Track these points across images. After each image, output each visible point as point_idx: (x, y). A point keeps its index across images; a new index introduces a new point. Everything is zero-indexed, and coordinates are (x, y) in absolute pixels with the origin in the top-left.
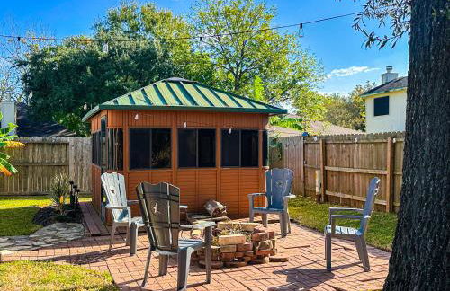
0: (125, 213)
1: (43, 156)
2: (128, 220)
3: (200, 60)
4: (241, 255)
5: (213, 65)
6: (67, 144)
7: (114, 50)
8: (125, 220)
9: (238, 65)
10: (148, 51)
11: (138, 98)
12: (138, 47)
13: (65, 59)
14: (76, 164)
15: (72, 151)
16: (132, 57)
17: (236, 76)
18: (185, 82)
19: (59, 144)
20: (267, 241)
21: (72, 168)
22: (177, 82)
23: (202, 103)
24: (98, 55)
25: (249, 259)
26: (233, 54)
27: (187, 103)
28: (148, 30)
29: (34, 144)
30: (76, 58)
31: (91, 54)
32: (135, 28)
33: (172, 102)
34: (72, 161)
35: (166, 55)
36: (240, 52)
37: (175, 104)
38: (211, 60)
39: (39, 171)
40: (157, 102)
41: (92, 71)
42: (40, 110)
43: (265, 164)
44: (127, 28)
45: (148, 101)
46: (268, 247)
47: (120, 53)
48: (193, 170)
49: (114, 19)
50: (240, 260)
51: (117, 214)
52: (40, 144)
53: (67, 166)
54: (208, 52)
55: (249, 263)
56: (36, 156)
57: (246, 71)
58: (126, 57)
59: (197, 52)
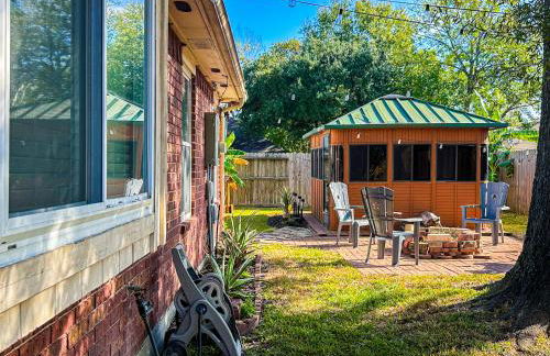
0: (349, 215)
1: (266, 171)
2: (351, 220)
3: (424, 59)
4: (446, 250)
5: (440, 65)
6: (287, 160)
7: (324, 57)
8: (349, 220)
9: (472, 62)
10: (363, 56)
11: (357, 117)
12: (351, 51)
13: (276, 71)
14: (295, 179)
15: (291, 166)
16: (344, 64)
17: (469, 76)
18: (401, 99)
19: (280, 160)
20: (471, 242)
21: (291, 182)
22: (394, 100)
23: (418, 120)
24: (308, 65)
25: (454, 254)
26: (466, 50)
27: (403, 120)
28: (362, 29)
29: (259, 159)
30: (286, 69)
31: (301, 64)
32: (347, 27)
33: (389, 120)
34: (291, 176)
35: (382, 58)
36: (475, 46)
37: (392, 121)
38: (438, 58)
39: (263, 184)
40: (374, 121)
41: (302, 82)
42: (251, 125)
43: (483, 178)
44: (338, 29)
45: (366, 119)
46: (471, 246)
47: (332, 61)
48: (409, 182)
49: (325, 20)
50: (447, 254)
51: (342, 215)
52: (264, 160)
53: (286, 180)
54: (434, 48)
55: (454, 257)
56: (260, 170)
57: (483, 69)
58: (337, 64)
59: (420, 50)
